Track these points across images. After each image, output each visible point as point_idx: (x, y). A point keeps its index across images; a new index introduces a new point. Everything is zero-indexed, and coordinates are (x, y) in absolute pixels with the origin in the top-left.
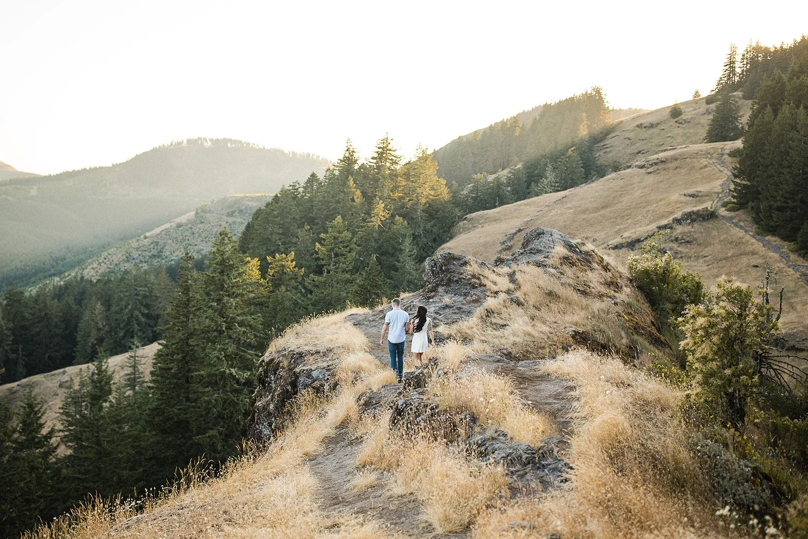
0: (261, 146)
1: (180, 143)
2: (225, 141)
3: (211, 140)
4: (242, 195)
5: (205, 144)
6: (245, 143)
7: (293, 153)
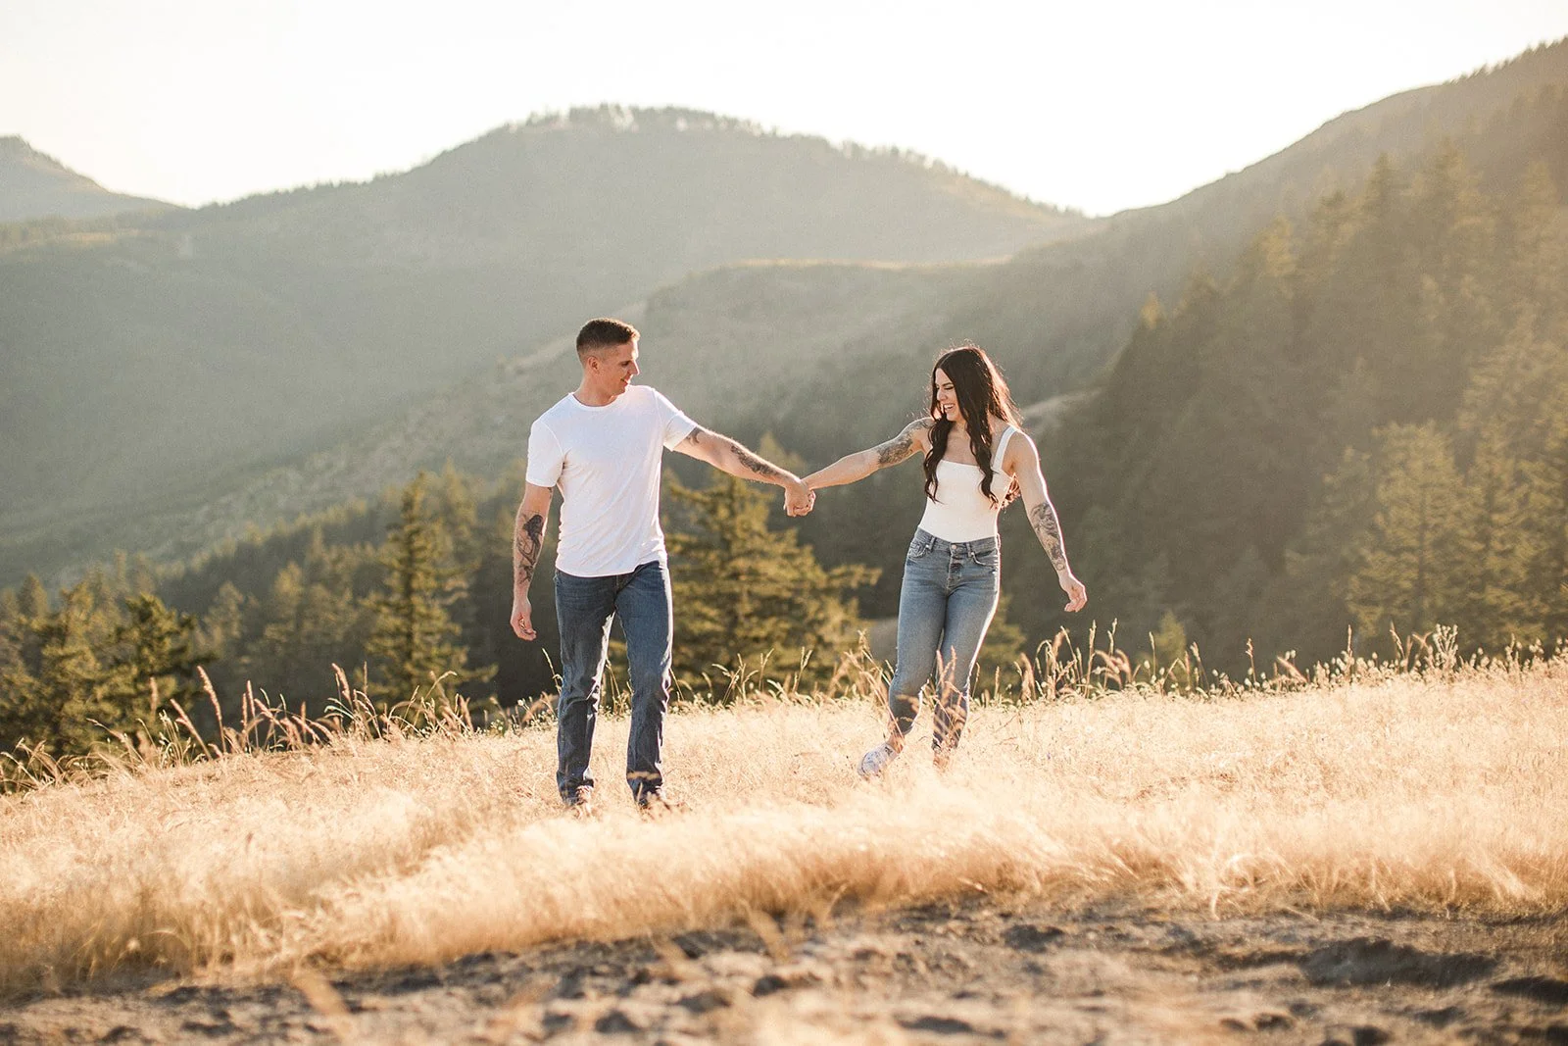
0: (767, 128)
1: (550, 120)
2: (672, 113)
3: (635, 111)
4: (767, 262)
5: (618, 121)
6: (725, 118)
7: (856, 149)
